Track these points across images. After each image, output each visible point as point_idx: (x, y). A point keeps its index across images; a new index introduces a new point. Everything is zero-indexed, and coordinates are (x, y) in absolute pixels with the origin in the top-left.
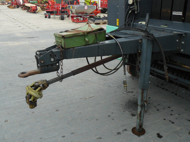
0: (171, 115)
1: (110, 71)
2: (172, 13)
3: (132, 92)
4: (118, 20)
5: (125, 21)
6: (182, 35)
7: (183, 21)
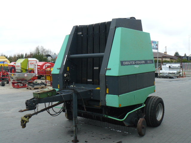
0: (92, 134)
1: (56, 113)
2: (87, 80)
3: (70, 127)
4: (59, 85)
5: (63, 85)
6: (91, 90)
7: (93, 84)
